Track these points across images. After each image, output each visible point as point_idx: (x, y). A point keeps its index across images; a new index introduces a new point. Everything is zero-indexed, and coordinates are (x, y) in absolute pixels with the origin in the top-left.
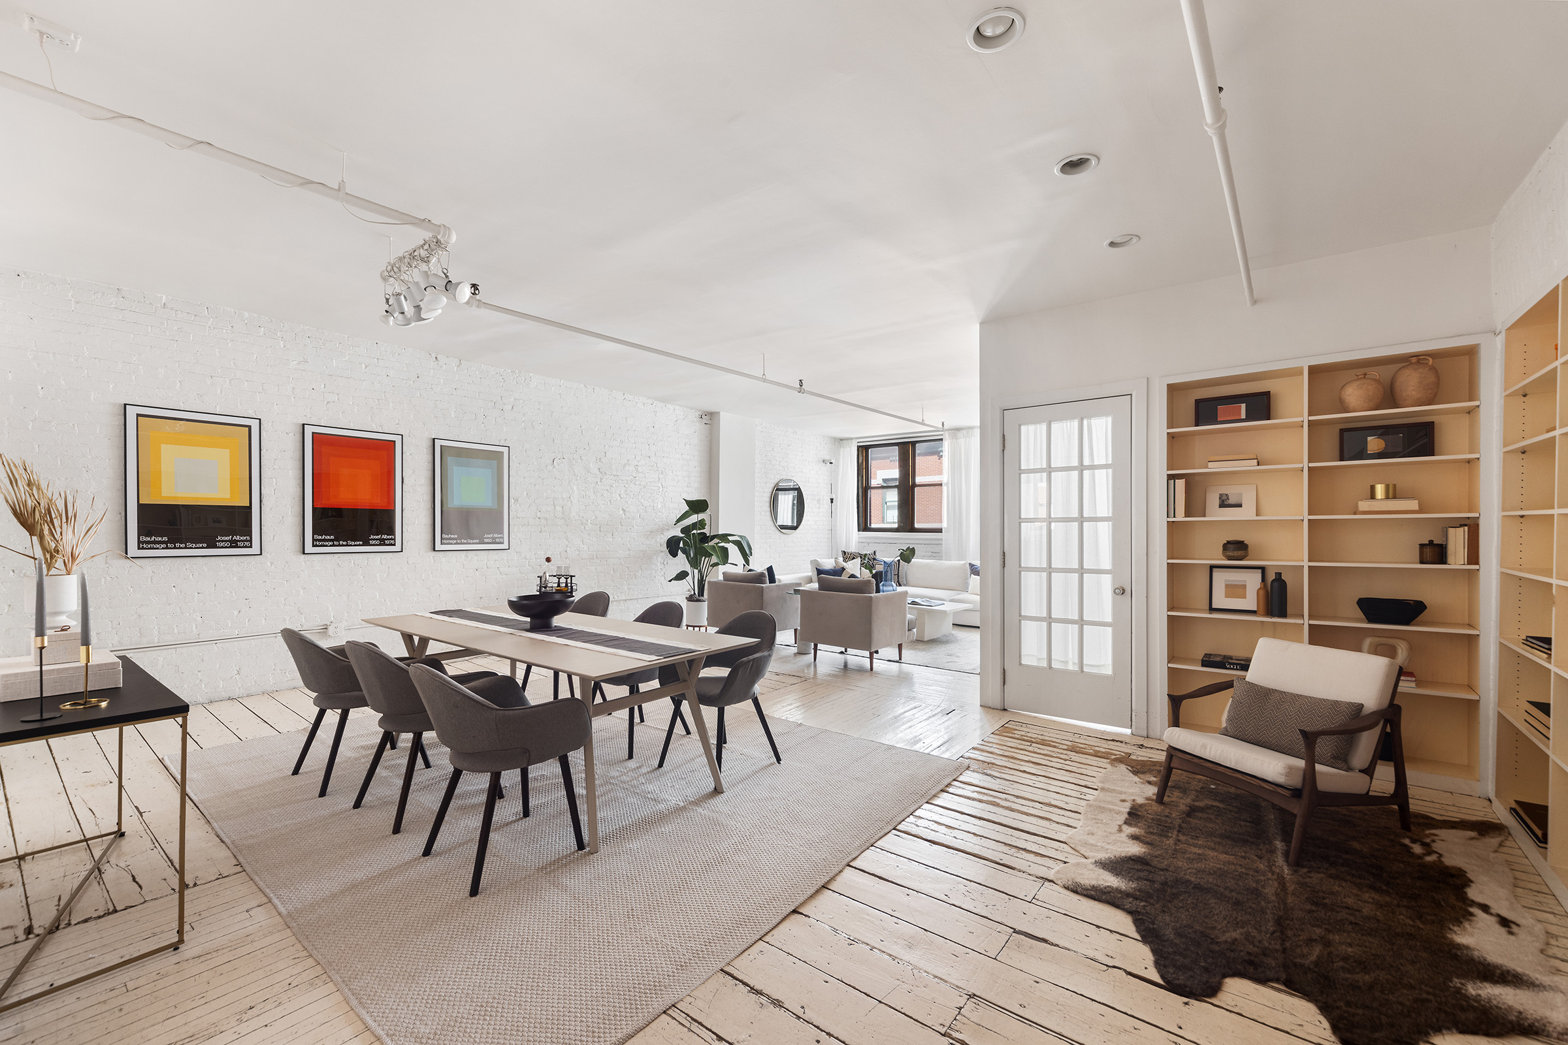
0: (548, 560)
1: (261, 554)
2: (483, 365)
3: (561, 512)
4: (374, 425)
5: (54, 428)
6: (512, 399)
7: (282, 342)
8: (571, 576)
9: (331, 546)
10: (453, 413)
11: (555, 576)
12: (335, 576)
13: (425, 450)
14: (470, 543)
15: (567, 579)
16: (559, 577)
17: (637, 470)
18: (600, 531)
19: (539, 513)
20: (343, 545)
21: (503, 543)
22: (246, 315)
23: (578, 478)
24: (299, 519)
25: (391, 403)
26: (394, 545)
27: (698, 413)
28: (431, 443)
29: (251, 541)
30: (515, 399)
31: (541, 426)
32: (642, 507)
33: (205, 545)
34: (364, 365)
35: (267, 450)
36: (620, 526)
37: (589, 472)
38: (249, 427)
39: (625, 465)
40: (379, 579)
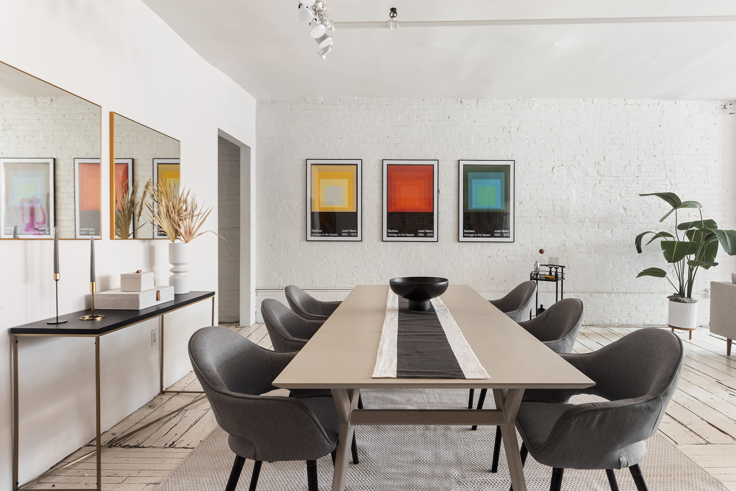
0: (541, 251)
1: (362, 241)
2: (494, 100)
3: (560, 211)
4: (422, 155)
5: (283, 175)
6: (518, 122)
7: (373, 111)
8: (563, 267)
9: (396, 237)
10: (472, 140)
11: (547, 266)
12: (399, 256)
13: (453, 169)
14: (484, 237)
15: (557, 268)
16: (551, 266)
17: (640, 170)
18: (599, 228)
19: (539, 213)
20: (403, 236)
21: (508, 237)
22: (356, 98)
23: (576, 181)
24: (380, 219)
25: (432, 139)
26: (433, 237)
27: (719, 104)
28: (457, 164)
29: (357, 233)
30: (520, 122)
31: (542, 141)
32: (646, 205)
33: (337, 235)
34: (416, 116)
35: (365, 178)
36: (620, 223)
37: (587, 175)
38: (357, 165)
39: (626, 166)
40: (424, 260)
